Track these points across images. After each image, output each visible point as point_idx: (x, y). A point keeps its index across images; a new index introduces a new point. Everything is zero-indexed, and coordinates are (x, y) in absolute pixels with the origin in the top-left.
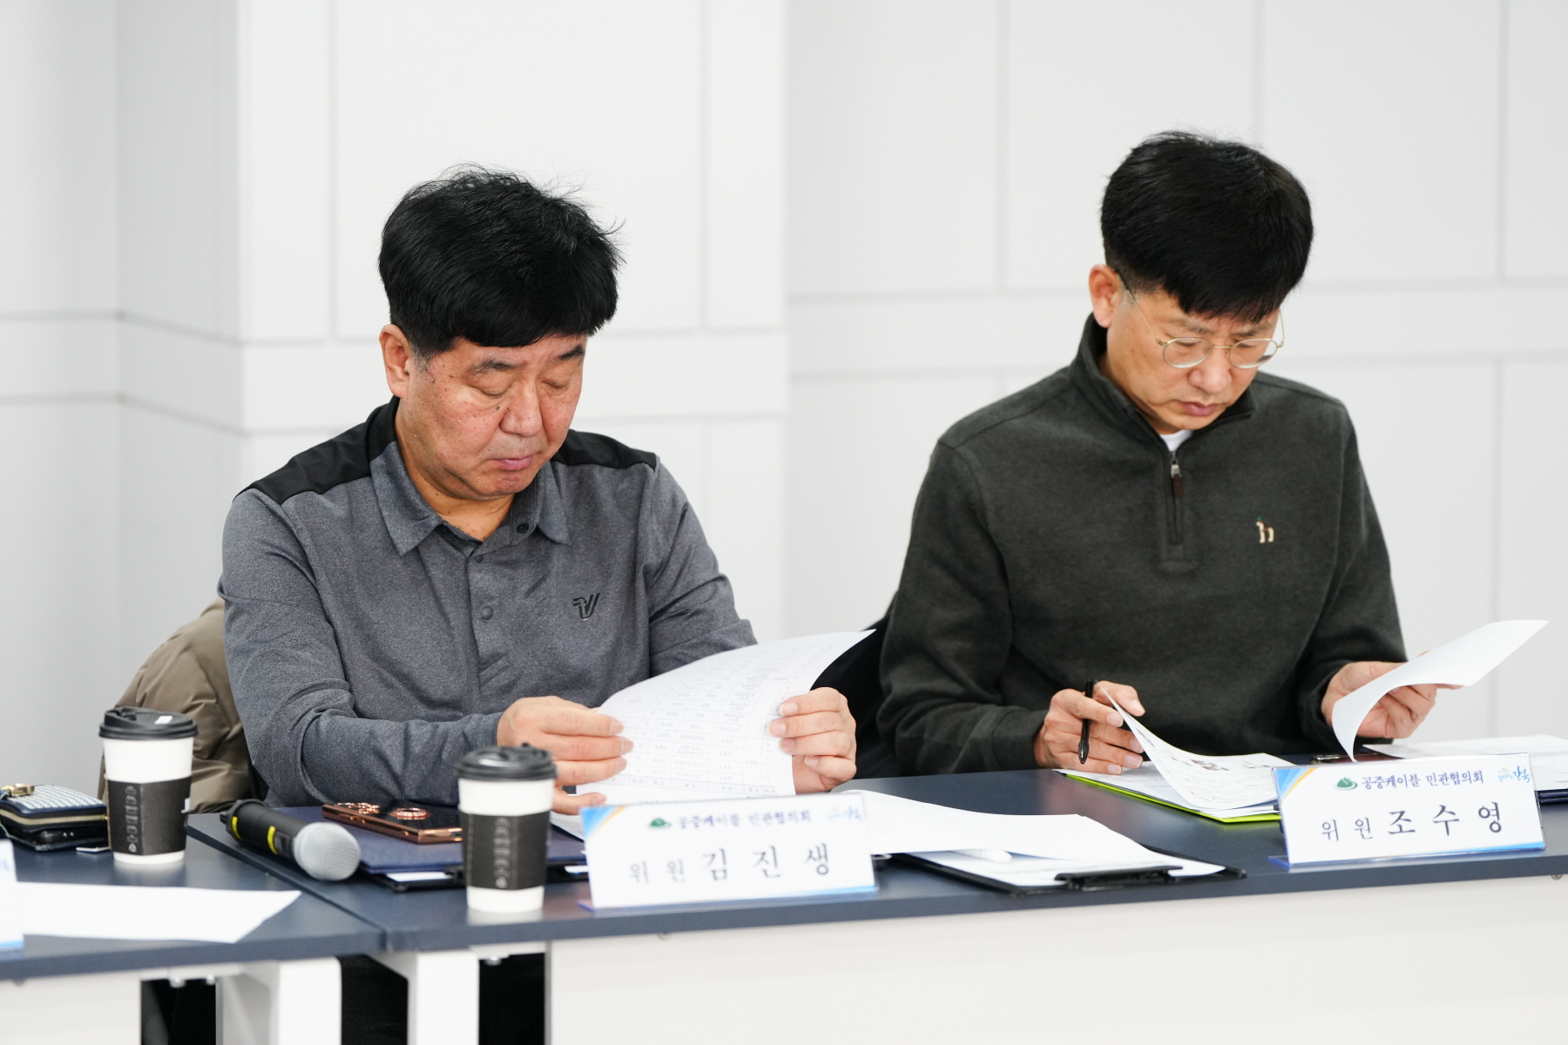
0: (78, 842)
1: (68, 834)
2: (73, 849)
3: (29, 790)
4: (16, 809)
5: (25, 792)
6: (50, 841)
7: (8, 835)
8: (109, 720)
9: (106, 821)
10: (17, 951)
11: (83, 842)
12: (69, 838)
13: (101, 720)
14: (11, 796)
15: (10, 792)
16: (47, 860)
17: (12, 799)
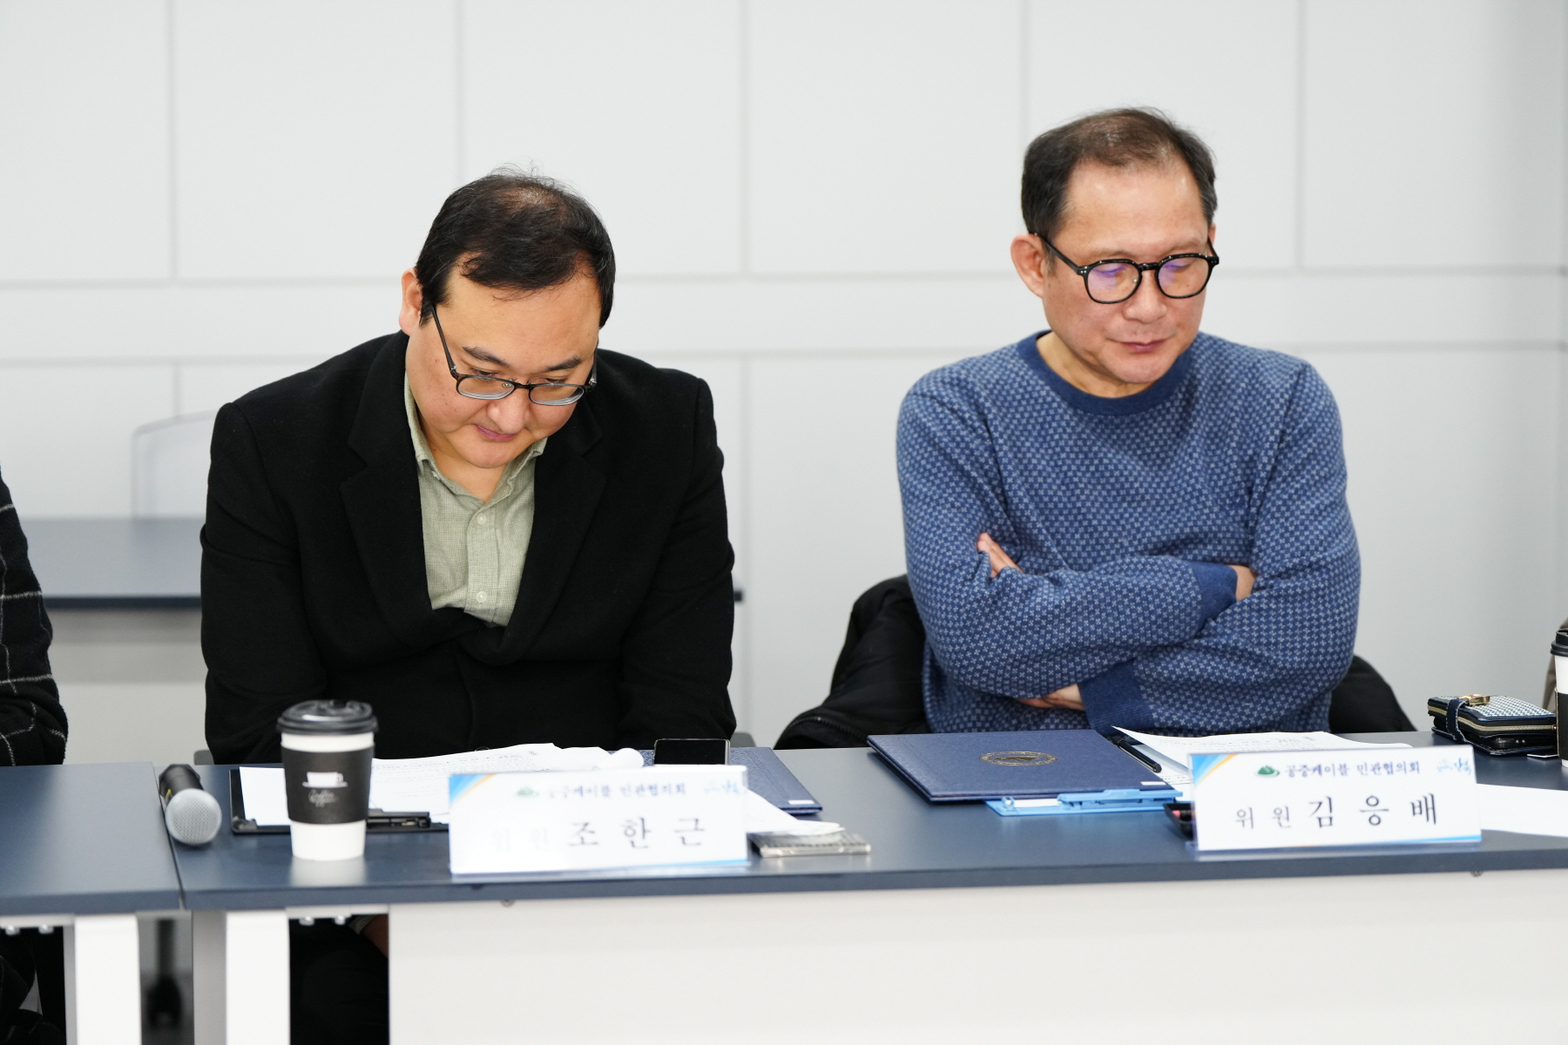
0: (1529, 749)
1: (1520, 741)
2: (1524, 754)
3: (1485, 699)
4: (1474, 717)
5: (1481, 701)
6: (1504, 746)
7: (1465, 740)
8: (1560, 639)
9: (1555, 731)
10: (1475, 845)
11: (1534, 749)
12: (1521, 745)
13: (1553, 639)
14: (1468, 705)
15: (1468, 701)
16: (1501, 764)
17: (1469, 708)
